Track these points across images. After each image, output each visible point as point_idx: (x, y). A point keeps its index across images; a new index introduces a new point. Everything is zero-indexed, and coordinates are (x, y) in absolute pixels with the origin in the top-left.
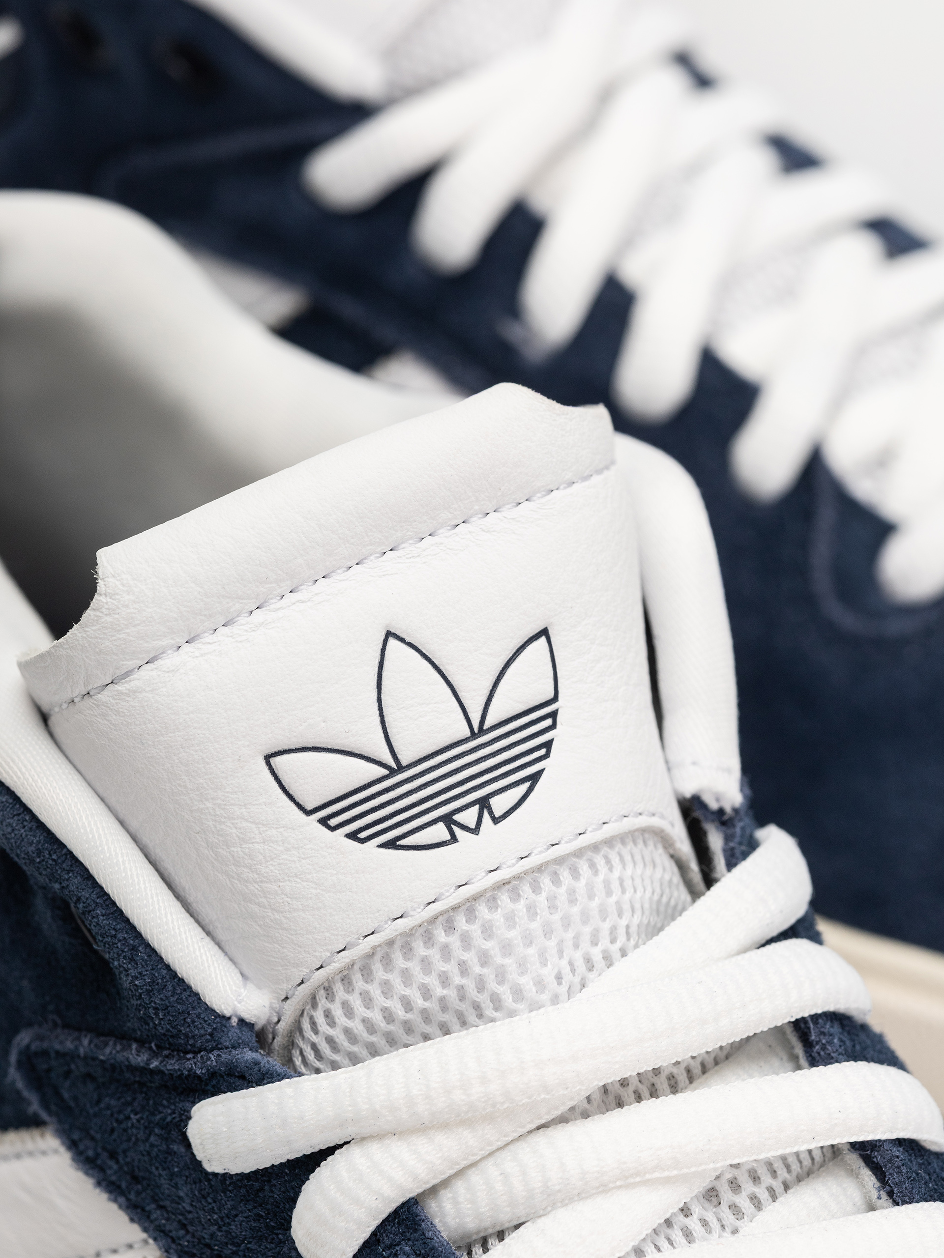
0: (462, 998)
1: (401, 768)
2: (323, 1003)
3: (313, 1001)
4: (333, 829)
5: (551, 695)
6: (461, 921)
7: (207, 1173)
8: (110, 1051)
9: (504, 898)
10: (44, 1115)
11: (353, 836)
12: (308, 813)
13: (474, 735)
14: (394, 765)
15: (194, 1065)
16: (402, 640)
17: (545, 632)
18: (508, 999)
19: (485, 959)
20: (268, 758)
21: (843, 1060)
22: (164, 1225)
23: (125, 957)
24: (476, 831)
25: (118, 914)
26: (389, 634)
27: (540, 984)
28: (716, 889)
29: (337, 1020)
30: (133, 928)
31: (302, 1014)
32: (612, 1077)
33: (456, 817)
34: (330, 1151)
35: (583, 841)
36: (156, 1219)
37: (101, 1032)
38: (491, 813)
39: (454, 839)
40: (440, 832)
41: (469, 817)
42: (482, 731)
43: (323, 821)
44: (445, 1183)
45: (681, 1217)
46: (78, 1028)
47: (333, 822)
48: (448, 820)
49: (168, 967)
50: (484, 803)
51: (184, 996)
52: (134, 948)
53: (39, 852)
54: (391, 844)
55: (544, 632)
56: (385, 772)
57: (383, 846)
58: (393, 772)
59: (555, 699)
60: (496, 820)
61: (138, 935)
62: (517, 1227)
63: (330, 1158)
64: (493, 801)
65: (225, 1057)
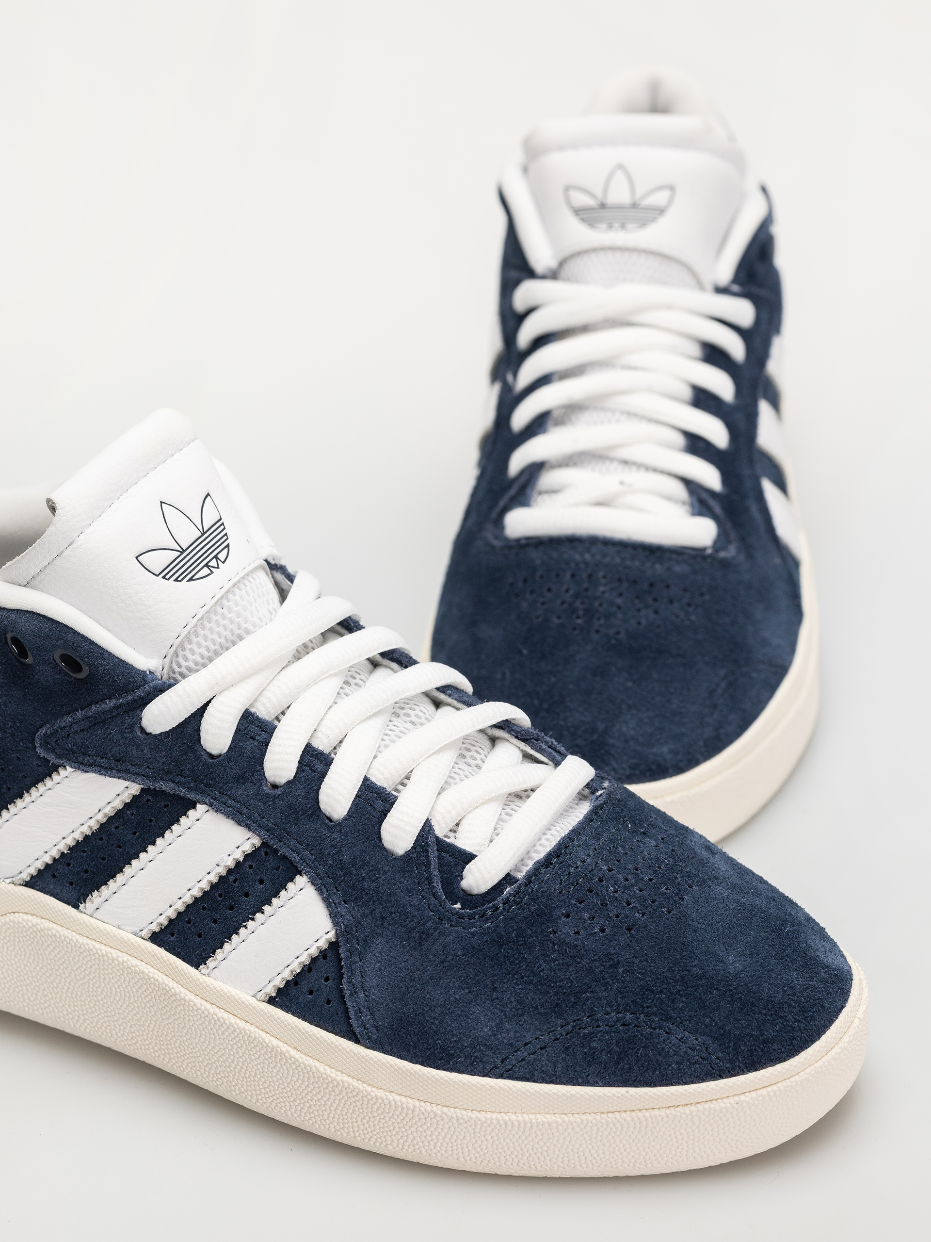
0: (233, 635)
1: (184, 551)
2: (181, 653)
3: (176, 654)
4: (168, 579)
5: (219, 518)
6: (225, 602)
7: (155, 736)
8: (94, 710)
9: (236, 590)
10: (58, 761)
11: (176, 580)
12: (157, 576)
13: (203, 535)
14: (181, 550)
15: (139, 693)
16: (167, 504)
18: (251, 628)
19: (239, 615)
20: (137, 558)
22: (138, 771)
23: (100, 659)
24: (218, 567)
25: (92, 643)
26: (161, 502)
27: (261, 620)
28: (295, 582)
29: (182, 664)
30: (100, 647)
31: (172, 662)
32: (305, 640)
33: (209, 564)
34: (209, 702)
35: (246, 571)
36: (133, 771)
37: (87, 704)
38: (220, 561)
39: (212, 572)
40: (206, 571)
42: (205, 533)
43: (164, 577)
44: (255, 700)
45: (342, 690)
46: (73, 711)
47: (167, 577)
48: (207, 565)
49: (118, 658)
50: (216, 557)
51: (128, 666)
53: (50, 630)
54: (191, 579)
55: (208, 495)
56: (179, 553)
57: (189, 581)
58: (182, 553)
59: (221, 519)
60: (223, 562)
61: (103, 649)
62: (288, 707)
63: (210, 704)
64: (219, 556)
65: (151, 685)
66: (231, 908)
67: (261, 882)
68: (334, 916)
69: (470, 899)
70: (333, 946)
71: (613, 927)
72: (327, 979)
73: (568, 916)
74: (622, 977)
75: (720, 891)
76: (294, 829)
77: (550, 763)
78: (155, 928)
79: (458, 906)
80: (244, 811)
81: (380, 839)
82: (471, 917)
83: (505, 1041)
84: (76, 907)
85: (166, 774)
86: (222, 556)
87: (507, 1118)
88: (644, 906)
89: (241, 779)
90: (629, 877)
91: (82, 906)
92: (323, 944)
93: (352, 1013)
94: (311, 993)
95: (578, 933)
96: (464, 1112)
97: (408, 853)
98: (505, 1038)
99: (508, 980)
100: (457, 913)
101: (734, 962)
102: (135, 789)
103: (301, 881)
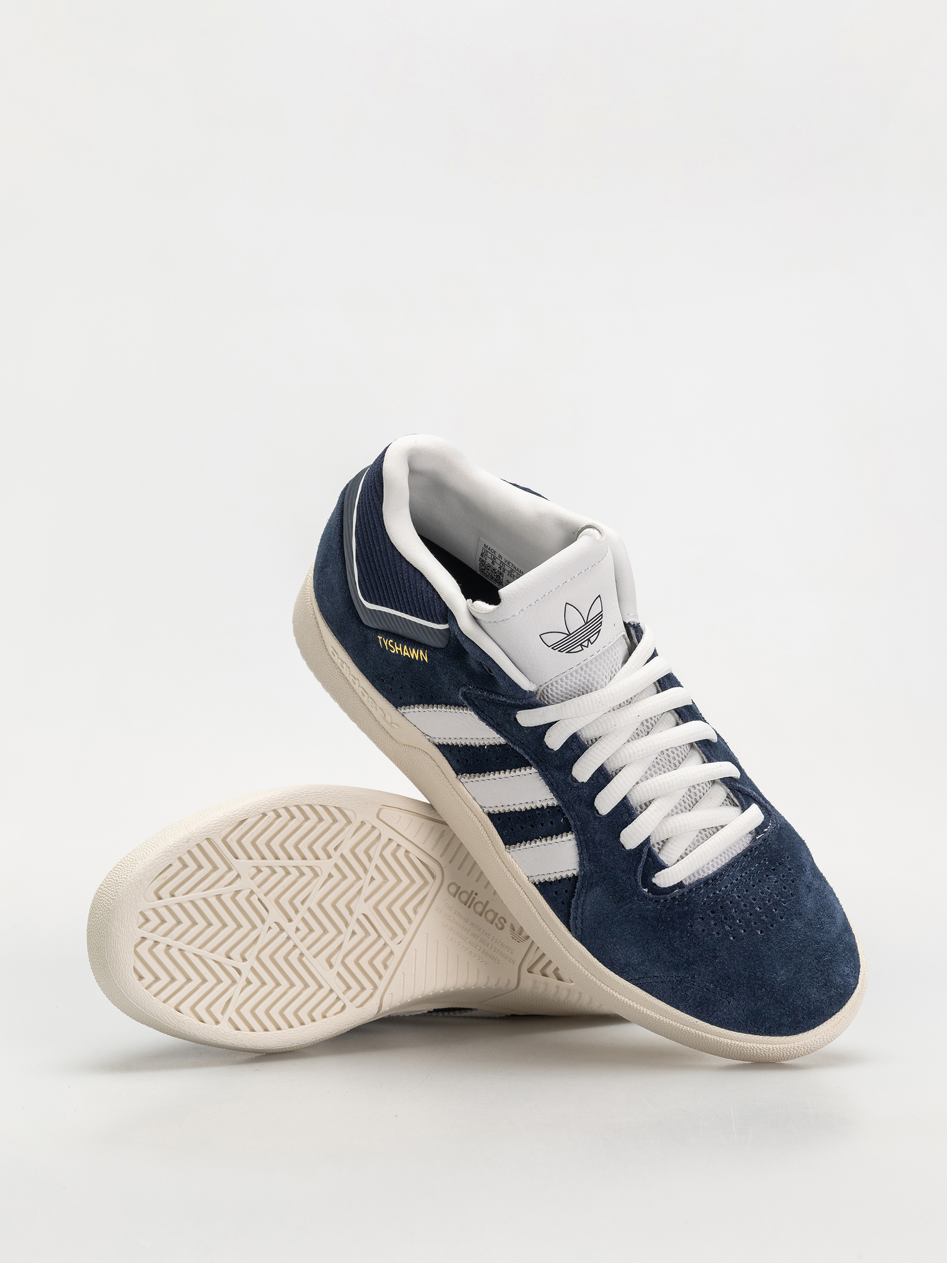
1: (570, 634)
4: (555, 650)
7: (521, 726)
8: (493, 697)
9: (594, 661)
10: (467, 704)
11: (559, 651)
12: (549, 647)
13: (586, 624)
15: (518, 702)
16: (569, 604)
17: (599, 596)
20: (540, 635)
21: (669, 687)
24: (587, 647)
25: (500, 670)
26: (566, 603)
28: (642, 639)
31: (544, 689)
33: (583, 644)
35: (609, 646)
36: (505, 734)
37: (491, 692)
38: (590, 642)
39: (583, 649)
40: (579, 648)
41: (585, 644)
42: (587, 623)
43: (553, 648)
44: (583, 729)
46: (482, 689)
47: (555, 648)
48: (581, 645)
49: (513, 680)
50: (589, 640)
51: (517, 687)
52: (505, 677)
54: (568, 652)
56: (566, 636)
58: (568, 635)
59: (602, 611)
60: (592, 644)
61: (506, 674)
63: (556, 724)
65: (527, 701)
66: (532, 826)
67: (552, 823)
68: (581, 864)
69: (654, 889)
70: (575, 878)
71: (724, 934)
72: (566, 891)
73: (702, 919)
74: (717, 965)
75: (797, 924)
76: (577, 807)
77: (740, 807)
78: (491, 811)
79: (646, 890)
80: (555, 785)
81: (619, 837)
82: (651, 900)
83: (644, 970)
84: (457, 774)
85: (521, 745)
86: (592, 640)
87: (632, 1004)
88: (747, 926)
89: (559, 768)
90: (748, 905)
91: (459, 777)
92: (570, 874)
93: (572, 917)
94: (556, 893)
95: (704, 931)
96: (611, 991)
97: (631, 850)
98: (644, 968)
99: (656, 942)
100: (644, 894)
101: (783, 974)
102: (502, 741)
103: (571, 836)
